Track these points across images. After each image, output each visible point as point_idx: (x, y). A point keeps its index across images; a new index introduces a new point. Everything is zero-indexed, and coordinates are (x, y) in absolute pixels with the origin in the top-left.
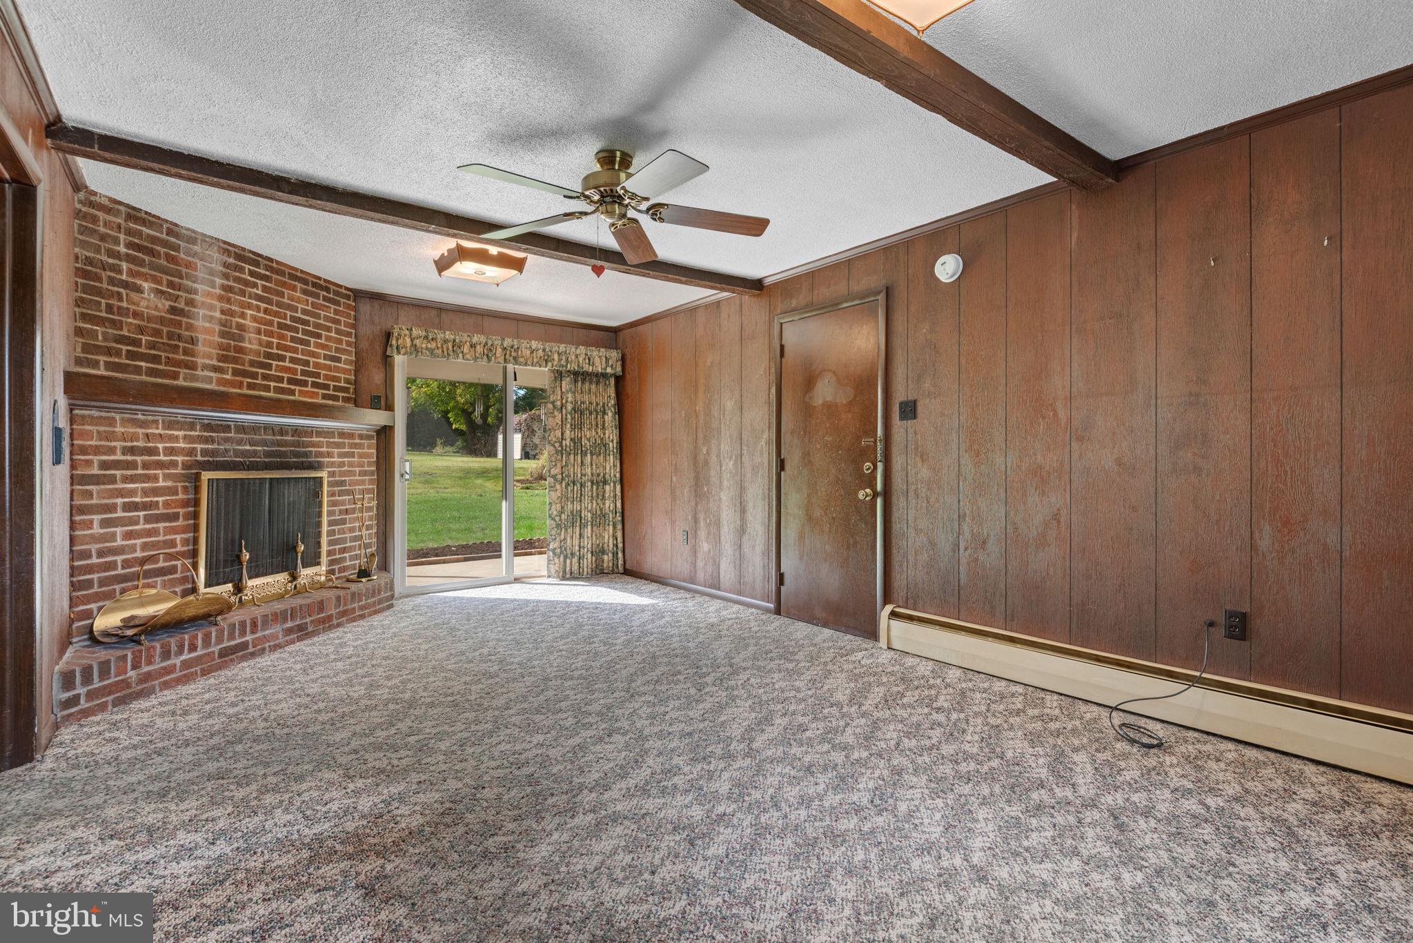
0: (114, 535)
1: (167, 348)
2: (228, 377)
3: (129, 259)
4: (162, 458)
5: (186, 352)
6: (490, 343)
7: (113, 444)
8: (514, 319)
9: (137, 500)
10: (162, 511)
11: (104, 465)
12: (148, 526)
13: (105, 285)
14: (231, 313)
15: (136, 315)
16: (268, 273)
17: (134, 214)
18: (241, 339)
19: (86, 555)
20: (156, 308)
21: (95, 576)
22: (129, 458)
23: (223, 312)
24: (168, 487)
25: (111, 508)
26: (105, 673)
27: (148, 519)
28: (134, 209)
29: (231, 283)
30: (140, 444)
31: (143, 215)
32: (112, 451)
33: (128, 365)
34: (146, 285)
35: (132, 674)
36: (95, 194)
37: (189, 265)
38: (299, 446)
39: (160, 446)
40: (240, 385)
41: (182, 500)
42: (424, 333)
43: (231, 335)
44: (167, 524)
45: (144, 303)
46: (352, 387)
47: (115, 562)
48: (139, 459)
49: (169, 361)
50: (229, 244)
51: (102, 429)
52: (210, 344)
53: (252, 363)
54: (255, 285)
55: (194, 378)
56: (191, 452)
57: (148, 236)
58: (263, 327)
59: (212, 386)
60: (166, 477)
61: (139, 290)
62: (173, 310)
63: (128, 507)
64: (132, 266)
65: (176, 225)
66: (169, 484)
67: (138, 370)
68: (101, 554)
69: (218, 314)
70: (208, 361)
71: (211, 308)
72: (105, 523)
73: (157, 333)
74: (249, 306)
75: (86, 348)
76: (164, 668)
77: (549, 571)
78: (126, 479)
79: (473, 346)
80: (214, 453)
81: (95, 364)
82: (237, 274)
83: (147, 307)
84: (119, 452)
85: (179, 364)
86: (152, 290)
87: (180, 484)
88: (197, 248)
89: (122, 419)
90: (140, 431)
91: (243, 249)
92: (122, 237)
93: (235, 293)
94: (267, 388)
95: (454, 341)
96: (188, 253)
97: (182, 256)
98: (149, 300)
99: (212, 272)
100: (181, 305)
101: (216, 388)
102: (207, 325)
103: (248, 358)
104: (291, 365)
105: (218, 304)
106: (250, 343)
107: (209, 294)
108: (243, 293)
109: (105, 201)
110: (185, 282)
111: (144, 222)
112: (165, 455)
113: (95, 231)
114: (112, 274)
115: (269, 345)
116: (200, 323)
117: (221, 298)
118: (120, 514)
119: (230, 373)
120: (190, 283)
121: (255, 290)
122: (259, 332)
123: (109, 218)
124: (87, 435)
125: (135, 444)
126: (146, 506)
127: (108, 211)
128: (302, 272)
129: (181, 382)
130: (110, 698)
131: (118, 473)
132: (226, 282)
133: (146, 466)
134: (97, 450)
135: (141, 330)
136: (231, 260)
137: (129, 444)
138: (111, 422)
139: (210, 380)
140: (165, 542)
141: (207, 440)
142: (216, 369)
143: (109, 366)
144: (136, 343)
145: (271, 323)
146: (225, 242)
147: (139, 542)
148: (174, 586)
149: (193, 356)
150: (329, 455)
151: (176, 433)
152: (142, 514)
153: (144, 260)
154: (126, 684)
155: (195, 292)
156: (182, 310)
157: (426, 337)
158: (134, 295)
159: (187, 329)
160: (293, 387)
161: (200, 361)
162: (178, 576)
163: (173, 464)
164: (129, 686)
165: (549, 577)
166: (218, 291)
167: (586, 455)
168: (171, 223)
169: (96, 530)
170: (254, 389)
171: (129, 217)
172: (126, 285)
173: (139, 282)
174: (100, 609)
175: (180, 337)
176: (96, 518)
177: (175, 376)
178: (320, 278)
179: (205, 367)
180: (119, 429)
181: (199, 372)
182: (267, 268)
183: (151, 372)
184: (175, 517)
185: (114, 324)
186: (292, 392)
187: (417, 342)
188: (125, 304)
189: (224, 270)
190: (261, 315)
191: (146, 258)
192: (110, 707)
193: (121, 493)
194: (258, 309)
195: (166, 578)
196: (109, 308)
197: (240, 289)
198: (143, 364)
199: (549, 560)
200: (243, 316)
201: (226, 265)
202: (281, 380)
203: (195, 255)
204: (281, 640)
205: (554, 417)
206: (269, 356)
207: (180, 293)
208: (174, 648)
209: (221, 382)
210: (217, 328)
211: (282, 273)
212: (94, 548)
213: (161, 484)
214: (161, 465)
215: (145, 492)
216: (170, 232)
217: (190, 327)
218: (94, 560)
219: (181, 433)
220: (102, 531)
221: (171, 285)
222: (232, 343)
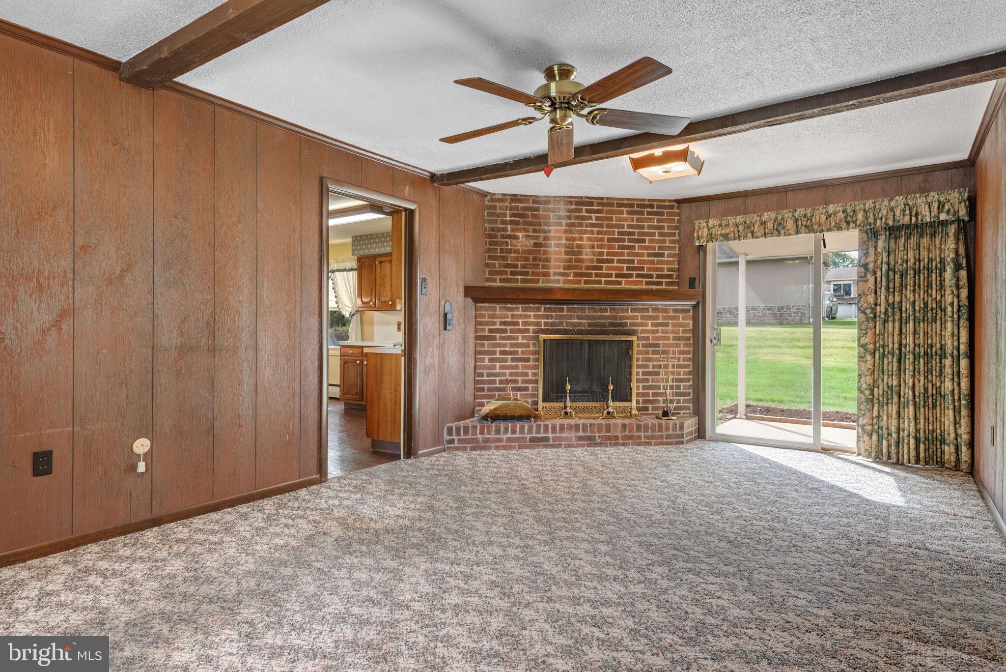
0: (495, 366)
1: (532, 266)
2: (571, 278)
3: (511, 222)
4: (521, 327)
5: (543, 267)
6: (779, 218)
7: (495, 320)
8: (822, 186)
9: (507, 349)
10: (520, 356)
11: (491, 331)
12: (512, 364)
13: (499, 239)
14: (574, 239)
15: (516, 251)
16: (599, 208)
17: (515, 198)
18: (580, 253)
19: (481, 375)
20: (526, 246)
21: (486, 386)
22: (503, 327)
23: (567, 239)
24: (524, 343)
25: (494, 353)
26: (466, 432)
27: (513, 360)
28: (514, 195)
29: (573, 221)
30: (509, 320)
31: (519, 197)
32: (494, 324)
33: (511, 279)
34: (520, 235)
35: (480, 436)
36: (494, 194)
37: (545, 217)
38: (616, 319)
39: (520, 321)
40: (579, 282)
41: (532, 351)
42: (719, 222)
43: (573, 252)
44: (523, 364)
45: (519, 244)
46: (675, 274)
47: (495, 380)
48: (508, 328)
49: (533, 274)
50: (571, 197)
51: (490, 313)
52: (559, 260)
53: (587, 268)
54: (590, 218)
55: (548, 281)
56: (538, 324)
57: (522, 207)
58: (596, 243)
59: (561, 285)
60: (523, 338)
61: (516, 238)
62: (536, 245)
63: (502, 353)
64: (513, 226)
65: (538, 196)
66: (525, 341)
67: (516, 281)
68: (488, 375)
69: (564, 241)
70: (557, 271)
71: (560, 238)
72: (491, 360)
73: (527, 259)
74: (586, 232)
75: (491, 273)
76: (497, 438)
77: (859, 448)
78: (501, 338)
79: (763, 223)
80: (552, 324)
81: (495, 280)
82: (577, 214)
83: (521, 246)
84: (498, 324)
85: (538, 274)
86: (524, 236)
87: (531, 342)
88: (551, 206)
89: (500, 307)
90: (509, 313)
91: (582, 197)
92: (508, 212)
93: (576, 226)
94: (600, 282)
95: (745, 222)
96: (544, 210)
97: (542, 213)
98: (523, 242)
99: (560, 217)
100: (541, 241)
101: (563, 285)
102: (557, 249)
103: (584, 265)
104: (618, 265)
105: (564, 236)
106: (586, 255)
107: (558, 231)
108: (581, 225)
109: (499, 197)
110: (543, 227)
111: (519, 201)
112: (522, 326)
113: (495, 213)
114: (503, 233)
115: (601, 254)
116: (553, 249)
117: (566, 232)
118: (498, 356)
119: (572, 275)
120: (546, 228)
121: (590, 221)
122: (593, 247)
123: (501, 204)
124: (483, 316)
125: (507, 320)
126: (511, 353)
127: (501, 201)
128: (628, 199)
129: (540, 285)
130: (469, 445)
131: (498, 335)
132: (569, 221)
133: (512, 331)
134: (487, 323)
135: (517, 259)
136: (573, 207)
137: (503, 320)
138: (494, 309)
139: (559, 281)
140: (522, 373)
141: (547, 317)
142: (562, 274)
143: (501, 280)
144: (516, 266)
145: (602, 240)
146: (568, 197)
147: (508, 371)
148: (527, 398)
149: (548, 268)
150: (642, 325)
151: (529, 313)
152: (509, 357)
153: (519, 221)
154: (476, 441)
155: (550, 231)
156: (541, 243)
157: (720, 225)
158: (514, 242)
159: (544, 254)
160: (620, 279)
161: (552, 271)
162: (529, 392)
163: (527, 331)
164: (478, 442)
165: (859, 454)
166: (564, 228)
167: (907, 322)
168: (535, 196)
169: (487, 363)
170: (589, 284)
171: (512, 200)
172: (510, 237)
173: (516, 234)
174: (488, 402)
175: (540, 259)
176: (487, 357)
177: (537, 281)
178: (644, 200)
179: (555, 274)
180: (498, 312)
181: (552, 278)
182: (599, 204)
183: (523, 281)
184: (528, 360)
185: (504, 258)
186: (620, 283)
187: (713, 231)
188: (509, 247)
189: (568, 214)
190: (595, 236)
191: (521, 220)
192: (468, 450)
193: (499, 345)
194: (592, 232)
195: (523, 393)
196: (502, 251)
197: (579, 223)
198: (519, 277)
199: (858, 437)
200: (581, 239)
201: (570, 211)
202: (610, 275)
203: (549, 210)
204: (574, 442)
205: (867, 281)
206: (599, 261)
207: (540, 234)
208: (502, 429)
209: (566, 282)
210: (563, 250)
211: (612, 205)
212: (485, 372)
213: (520, 341)
214: (520, 331)
215: (512, 346)
216: (534, 202)
217: (546, 252)
218: (485, 378)
219: (532, 314)
220: (489, 364)
221: (535, 231)
222: (574, 257)
